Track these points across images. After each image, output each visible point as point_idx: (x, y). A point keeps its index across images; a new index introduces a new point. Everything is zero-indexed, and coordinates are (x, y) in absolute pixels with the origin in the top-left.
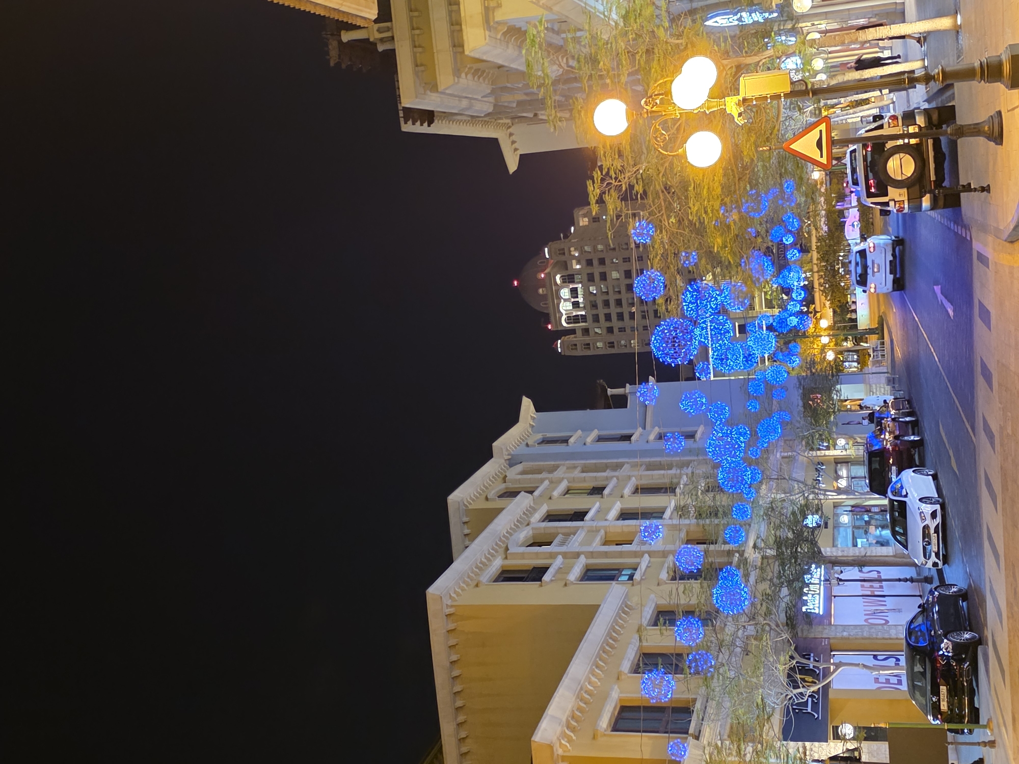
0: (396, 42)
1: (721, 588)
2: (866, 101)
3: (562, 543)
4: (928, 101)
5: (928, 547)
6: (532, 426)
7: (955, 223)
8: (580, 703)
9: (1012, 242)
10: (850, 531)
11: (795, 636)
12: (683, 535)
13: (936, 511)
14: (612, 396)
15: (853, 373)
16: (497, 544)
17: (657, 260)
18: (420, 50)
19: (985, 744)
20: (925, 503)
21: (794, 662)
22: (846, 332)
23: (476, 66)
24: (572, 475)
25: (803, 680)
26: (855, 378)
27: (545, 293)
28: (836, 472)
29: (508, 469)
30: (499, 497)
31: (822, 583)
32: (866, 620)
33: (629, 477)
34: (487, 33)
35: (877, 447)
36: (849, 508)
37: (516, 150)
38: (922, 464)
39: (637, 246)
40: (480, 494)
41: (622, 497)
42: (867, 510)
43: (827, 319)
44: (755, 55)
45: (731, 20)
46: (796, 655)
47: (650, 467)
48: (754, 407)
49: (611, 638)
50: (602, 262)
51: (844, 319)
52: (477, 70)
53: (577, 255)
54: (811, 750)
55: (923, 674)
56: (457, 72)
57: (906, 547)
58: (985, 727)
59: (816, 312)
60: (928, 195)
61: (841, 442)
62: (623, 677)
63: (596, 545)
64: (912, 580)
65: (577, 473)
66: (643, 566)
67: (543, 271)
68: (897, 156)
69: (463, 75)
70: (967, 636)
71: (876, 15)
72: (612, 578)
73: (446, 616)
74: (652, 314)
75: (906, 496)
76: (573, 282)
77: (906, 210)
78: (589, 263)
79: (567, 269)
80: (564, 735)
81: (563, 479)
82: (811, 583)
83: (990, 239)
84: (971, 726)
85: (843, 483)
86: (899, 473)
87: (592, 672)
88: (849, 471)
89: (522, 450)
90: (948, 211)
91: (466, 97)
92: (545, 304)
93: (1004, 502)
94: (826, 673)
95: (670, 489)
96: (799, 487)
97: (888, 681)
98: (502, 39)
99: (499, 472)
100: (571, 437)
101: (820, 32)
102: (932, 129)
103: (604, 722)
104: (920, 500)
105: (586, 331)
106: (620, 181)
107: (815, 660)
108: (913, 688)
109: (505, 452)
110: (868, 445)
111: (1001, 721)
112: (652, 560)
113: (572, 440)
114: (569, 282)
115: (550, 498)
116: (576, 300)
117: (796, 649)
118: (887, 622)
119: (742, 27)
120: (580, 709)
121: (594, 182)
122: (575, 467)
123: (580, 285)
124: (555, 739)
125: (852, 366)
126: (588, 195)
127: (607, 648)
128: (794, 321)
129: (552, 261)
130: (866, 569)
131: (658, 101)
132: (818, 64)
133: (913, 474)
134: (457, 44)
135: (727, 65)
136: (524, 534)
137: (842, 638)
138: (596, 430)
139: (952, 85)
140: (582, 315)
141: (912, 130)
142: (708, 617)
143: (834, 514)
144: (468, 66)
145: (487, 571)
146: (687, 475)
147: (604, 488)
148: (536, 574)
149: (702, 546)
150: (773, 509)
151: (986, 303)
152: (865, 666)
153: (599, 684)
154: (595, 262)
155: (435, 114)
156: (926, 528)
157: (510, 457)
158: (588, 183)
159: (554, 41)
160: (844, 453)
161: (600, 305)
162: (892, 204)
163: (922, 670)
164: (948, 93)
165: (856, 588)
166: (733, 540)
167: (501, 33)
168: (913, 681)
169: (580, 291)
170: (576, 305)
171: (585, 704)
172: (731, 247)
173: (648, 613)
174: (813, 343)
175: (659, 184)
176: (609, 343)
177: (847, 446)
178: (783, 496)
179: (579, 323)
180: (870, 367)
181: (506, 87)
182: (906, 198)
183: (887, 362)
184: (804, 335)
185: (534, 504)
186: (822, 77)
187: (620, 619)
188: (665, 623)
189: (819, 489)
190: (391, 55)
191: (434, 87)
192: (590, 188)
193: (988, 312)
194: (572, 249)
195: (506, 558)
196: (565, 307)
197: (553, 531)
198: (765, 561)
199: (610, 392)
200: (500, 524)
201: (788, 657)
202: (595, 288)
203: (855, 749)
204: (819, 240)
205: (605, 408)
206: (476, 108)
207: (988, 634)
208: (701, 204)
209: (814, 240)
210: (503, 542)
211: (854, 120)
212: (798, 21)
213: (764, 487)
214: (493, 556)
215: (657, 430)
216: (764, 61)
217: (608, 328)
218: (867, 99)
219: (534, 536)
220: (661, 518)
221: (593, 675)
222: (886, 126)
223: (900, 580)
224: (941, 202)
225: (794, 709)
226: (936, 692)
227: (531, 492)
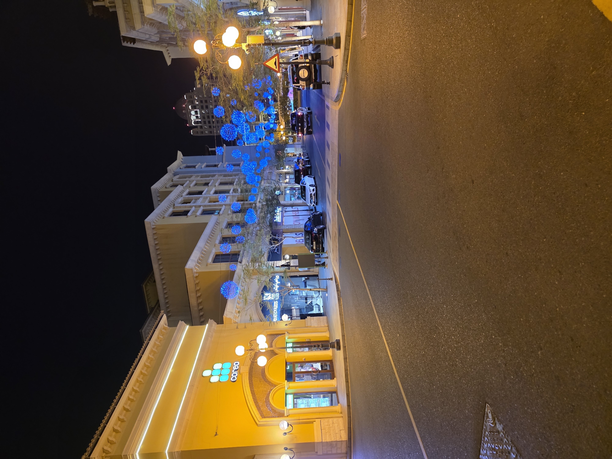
0: (117, 9)
1: (248, 215)
2: (295, 49)
3: (194, 202)
4: (313, 50)
5: (312, 200)
6: (182, 162)
7: (321, 94)
8: (202, 255)
9: (336, 102)
10: (289, 196)
11: (272, 229)
12: (236, 198)
13: (314, 189)
14: (210, 151)
15: (291, 144)
16: (170, 204)
17: (222, 102)
18: (127, 12)
19: (325, 258)
20: (311, 186)
21: (271, 237)
22: (289, 130)
23: (151, 21)
24: (197, 179)
25: (274, 243)
26: (292, 146)
27: (185, 112)
28: (285, 177)
29: (173, 177)
30: (170, 187)
31: (281, 212)
32: (294, 223)
33: (218, 179)
34: (154, 8)
35: (297, 169)
36: (289, 189)
37: (170, 56)
38: (311, 174)
39: (214, 97)
40: (163, 186)
41: (215, 186)
42: (294, 189)
43: (283, 125)
44: (254, 28)
45: (247, 13)
46: (272, 235)
47: (225, 176)
48: (258, 155)
49: (212, 233)
50: (206, 101)
51: (289, 126)
52: (151, 23)
53: (196, 98)
54: (276, 263)
55: (309, 239)
56: (143, 23)
57: (305, 200)
58: (325, 253)
59: (279, 123)
60: (312, 84)
61: (287, 167)
62: (216, 245)
63: (206, 203)
64: (307, 210)
65: (199, 178)
66: (223, 209)
67: (184, 104)
68: (302, 70)
69: (145, 25)
70: (321, 226)
71: (297, 17)
72: (212, 214)
73: (153, 229)
74: (220, 122)
75: (305, 184)
76: (196, 108)
77: (305, 89)
78: (201, 102)
79: (193, 104)
80: (196, 265)
81: (194, 180)
82: (277, 213)
83: (330, 100)
84: (322, 253)
85: (287, 180)
86: (304, 177)
87: (206, 244)
88: (289, 176)
89: (179, 170)
90: (318, 90)
91: (148, 34)
92: (186, 116)
93: (332, 186)
94: (281, 240)
95: (231, 183)
96: (274, 182)
97: (299, 241)
98: (160, 12)
99: (170, 178)
100: (196, 165)
101: (278, 21)
102: (313, 61)
103: (210, 260)
104: (310, 186)
105: (201, 127)
106: (207, 72)
107: (278, 236)
108: (306, 243)
109: (172, 171)
110: (295, 168)
111: (330, 251)
112: (226, 207)
113: (197, 167)
114: (194, 109)
115: (190, 187)
116: (197, 115)
117: (272, 233)
118: (300, 223)
119: (250, 17)
120: (202, 257)
121: (197, 72)
122: (198, 176)
123: (198, 110)
124: (193, 267)
125: (291, 142)
126: (195, 76)
127: (211, 236)
128: (272, 126)
129: (187, 100)
130: (294, 207)
131: (217, 42)
132: (278, 33)
133: (308, 177)
134: (142, 12)
135: (244, 31)
136: (180, 200)
137: (286, 229)
138: (205, 163)
139: (320, 45)
140: (199, 121)
141: (307, 61)
142: (243, 225)
143: (285, 190)
144: (147, 21)
145: (167, 213)
146: (237, 178)
147: (209, 183)
148: (185, 213)
149: (242, 202)
150: (265, 189)
151: (328, 122)
152: (292, 237)
153: (208, 248)
154: (204, 102)
155: (136, 39)
156: (311, 194)
157: (174, 173)
158: (195, 72)
159: (181, 14)
160: (288, 171)
161: (206, 118)
162: (301, 86)
163: (309, 237)
164: (319, 49)
165: (291, 213)
166: (252, 200)
167: (159, 9)
168: (306, 241)
169: (199, 112)
170: (197, 117)
171: (204, 255)
172: (247, 99)
173: (225, 224)
174: (278, 133)
175: (221, 74)
176: (210, 132)
177: (289, 169)
178: (269, 185)
179: (199, 124)
180: (296, 142)
181: (164, 31)
182: (305, 85)
183: (301, 141)
184: (276, 131)
185: (184, 189)
186: (280, 38)
187: (215, 227)
188: (230, 227)
189: (280, 183)
190: (115, 14)
191: (134, 28)
192: (196, 74)
193: (329, 125)
194: (195, 96)
195: (174, 208)
196: (193, 118)
197: (191, 198)
198: (263, 206)
199: (210, 149)
200: (172, 196)
201: (269, 236)
202: (204, 111)
203: (289, 262)
204: (280, 97)
205: (208, 155)
206: (152, 39)
207: (327, 225)
208: (236, 83)
209: (279, 97)
210: (173, 203)
211: (291, 55)
212: (269, 17)
213: (262, 182)
214: (169, 207)
215: (227, 163)
216: (257, 30)
217: (209, 126)
218: (295, 48)
219: (184, 200)
220: (229, 193)
221: (206, 245)
222: (299, 59)
223: (303, 210)
224: (316, 87)
225: (271, 252)
226: (312, 244)
227: (182, 185)
